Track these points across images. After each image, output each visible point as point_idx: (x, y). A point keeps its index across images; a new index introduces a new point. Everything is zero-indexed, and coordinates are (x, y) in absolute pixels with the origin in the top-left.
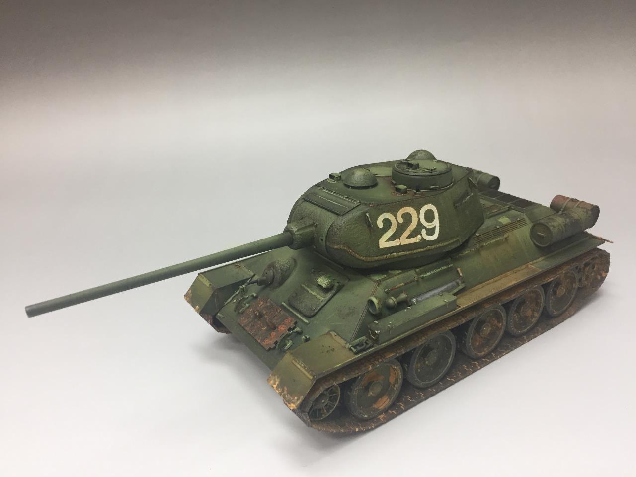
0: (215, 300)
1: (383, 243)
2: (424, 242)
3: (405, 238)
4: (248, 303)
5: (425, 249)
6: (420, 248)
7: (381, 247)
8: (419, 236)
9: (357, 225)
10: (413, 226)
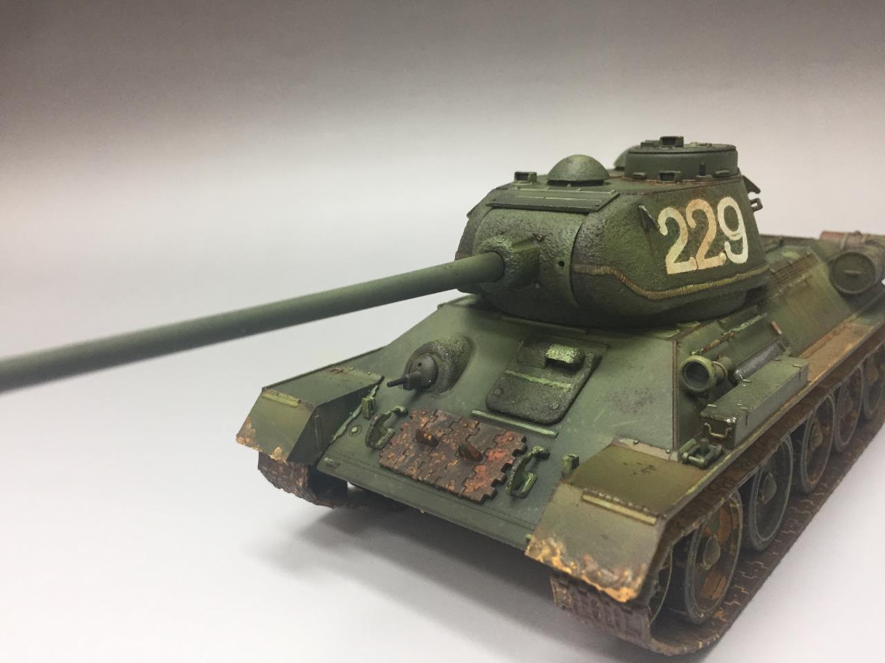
0: (316, 431)
1: (674, 266)
2: (729, 267)
3: (703, 257)
4: (390, 427)
5: (734, 279)
6: (727, 277)
7: (670, 272)
8: (722, 255)
9: (628, 227)
10: (711, 235)
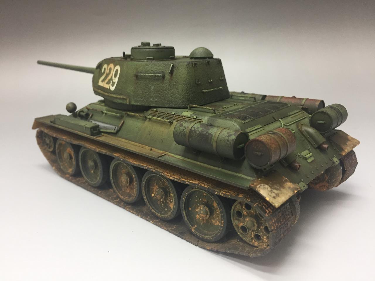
2: (109, 90)
3: (106, 84)
5: (108, 94)
7: (99, 84)
8: (109, 85)
10: (109, 77)
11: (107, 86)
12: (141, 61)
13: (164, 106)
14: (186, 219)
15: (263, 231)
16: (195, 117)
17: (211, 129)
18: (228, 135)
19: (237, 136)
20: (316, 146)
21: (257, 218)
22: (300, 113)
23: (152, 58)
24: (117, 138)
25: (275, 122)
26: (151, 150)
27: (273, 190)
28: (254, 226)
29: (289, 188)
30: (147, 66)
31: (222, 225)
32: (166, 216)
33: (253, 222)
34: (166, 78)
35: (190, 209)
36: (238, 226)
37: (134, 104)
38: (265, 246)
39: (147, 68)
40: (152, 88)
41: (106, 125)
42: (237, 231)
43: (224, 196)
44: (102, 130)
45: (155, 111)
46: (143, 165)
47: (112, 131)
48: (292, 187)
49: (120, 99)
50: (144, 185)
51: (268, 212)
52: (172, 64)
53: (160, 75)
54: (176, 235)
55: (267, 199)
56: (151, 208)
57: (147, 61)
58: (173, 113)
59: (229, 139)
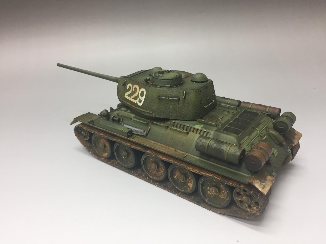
1: (126, 96)
2: (137, 104)
3: (132, 98)
5: (136, 107)
10: (136, 95)
11: (135, 101)
12: (162, 88)
13: (180, 119)
14: (202, 194)
15: (254, 204)
16: (205, 131)
17: (222, 146)
18: (234, 151)
19: (240, 152)
20: (278, 144)
21: (250, 197)
22: (267, 119)
23: (170, 85)
24: (147, 140)
25: (254, 131)
26: (175, 151)
27: (261, 183)
28: (249, 201)
29: (270, 180)
30: (167, 92)
31: (228, 200)
32: (186, 191)
33: (248, 199)
34: (180, 100)
35: (204, 188)
36: (237, 200)
37: (159, 117)
38: (255, 212)
39: (167, 93)
40: (171, 107)
41: (136, 129)
42: (237, 203)
43: (231, 185)
44: (133, 133)
45: (174, 122)
46: (171, 161)
47: (143, 134)
48: (271, 179)
49: (147, 113)
50: (170, 172)
51: (259, 195)
52: (185, 91)
53: (177, 99)
54: (195, 203)
55: (260, 190)
56: (175, 186)
57: (166, 88)
58: (188, 126)
59: (236, 155)
